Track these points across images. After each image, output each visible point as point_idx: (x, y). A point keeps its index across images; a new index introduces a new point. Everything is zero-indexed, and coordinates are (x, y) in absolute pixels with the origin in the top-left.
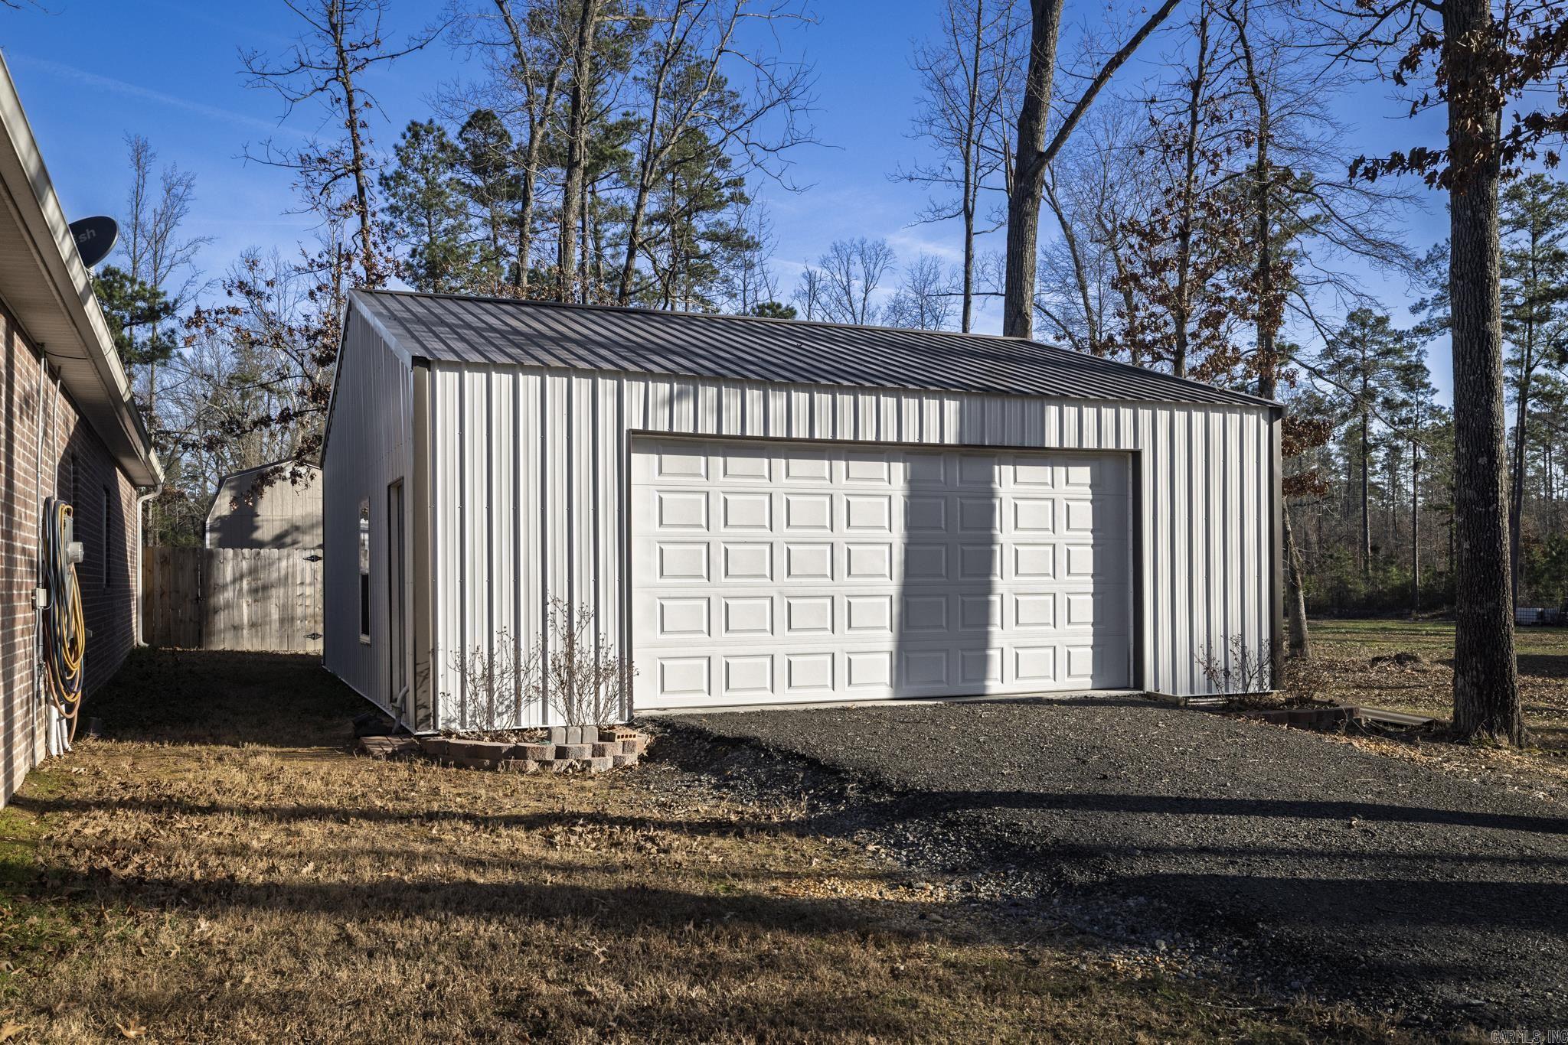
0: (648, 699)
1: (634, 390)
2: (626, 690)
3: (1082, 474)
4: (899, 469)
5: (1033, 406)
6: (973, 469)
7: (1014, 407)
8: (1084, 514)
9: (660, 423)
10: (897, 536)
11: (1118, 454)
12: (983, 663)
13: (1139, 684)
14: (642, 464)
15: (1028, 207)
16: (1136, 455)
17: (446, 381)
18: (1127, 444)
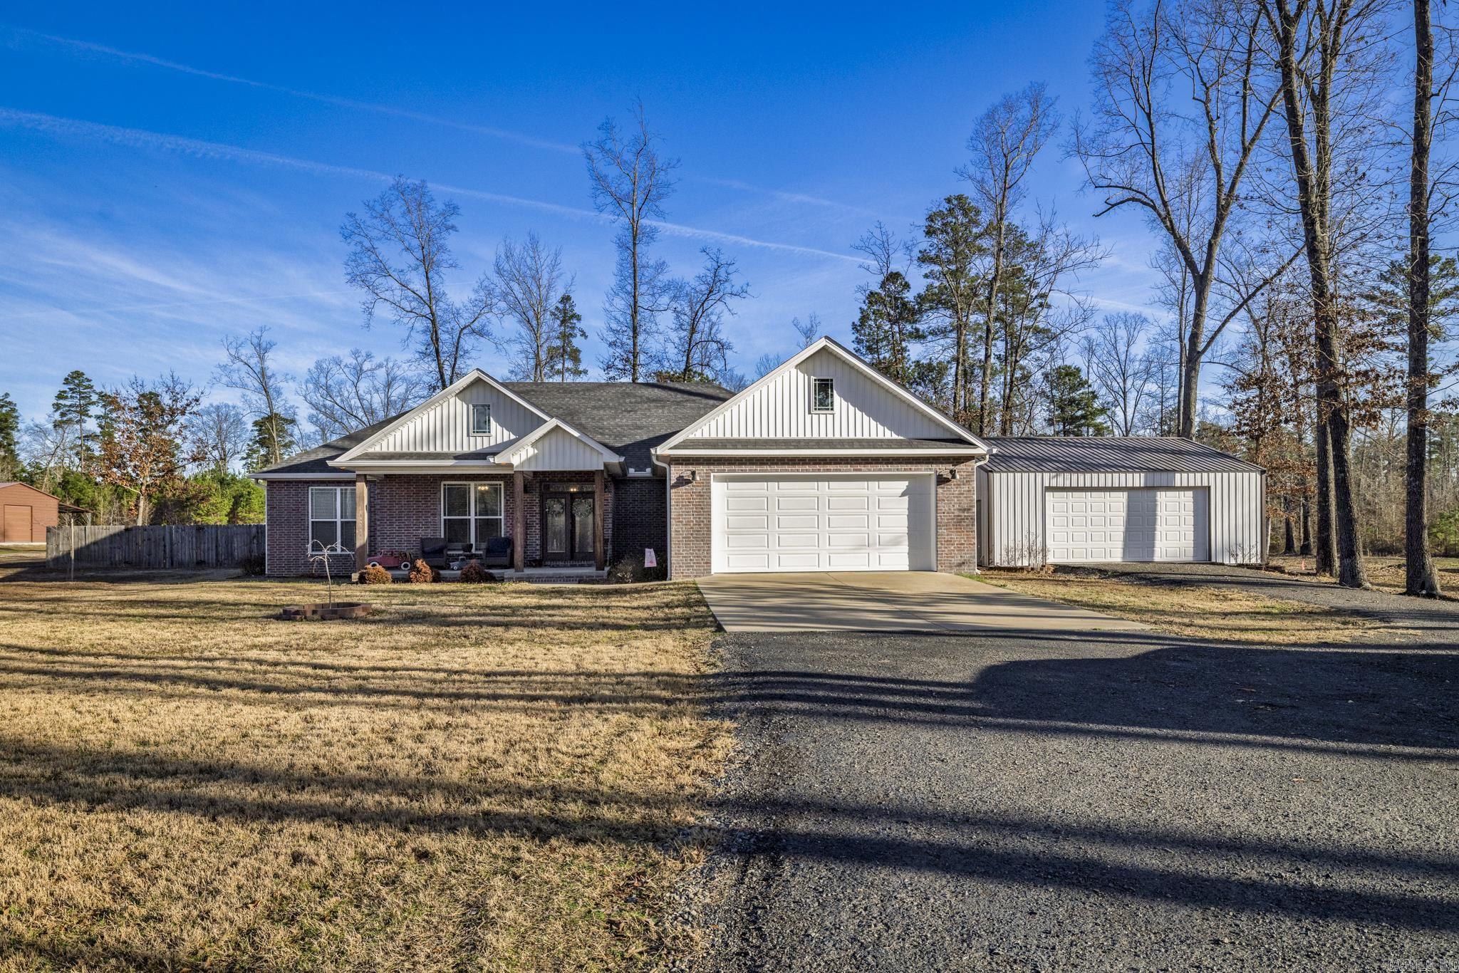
0: (1051, 560)
1: (1046, 476)
2: (1044, 556)
3: (1190, 494)
4: (1126, 494)
5: (1170, 475)
6: (1150, 493)
7: (1164, 475)
8: (1190, 506)
9: (1054, 484)
10: (1124, 514)
11: (1202, 487)
12: (1153, 552)
13: (1210, 559)
14: (1049, 495)
15: (1193, 374)
16: (1209, 487)
17: (997, 476)
18: (1205, 484)
